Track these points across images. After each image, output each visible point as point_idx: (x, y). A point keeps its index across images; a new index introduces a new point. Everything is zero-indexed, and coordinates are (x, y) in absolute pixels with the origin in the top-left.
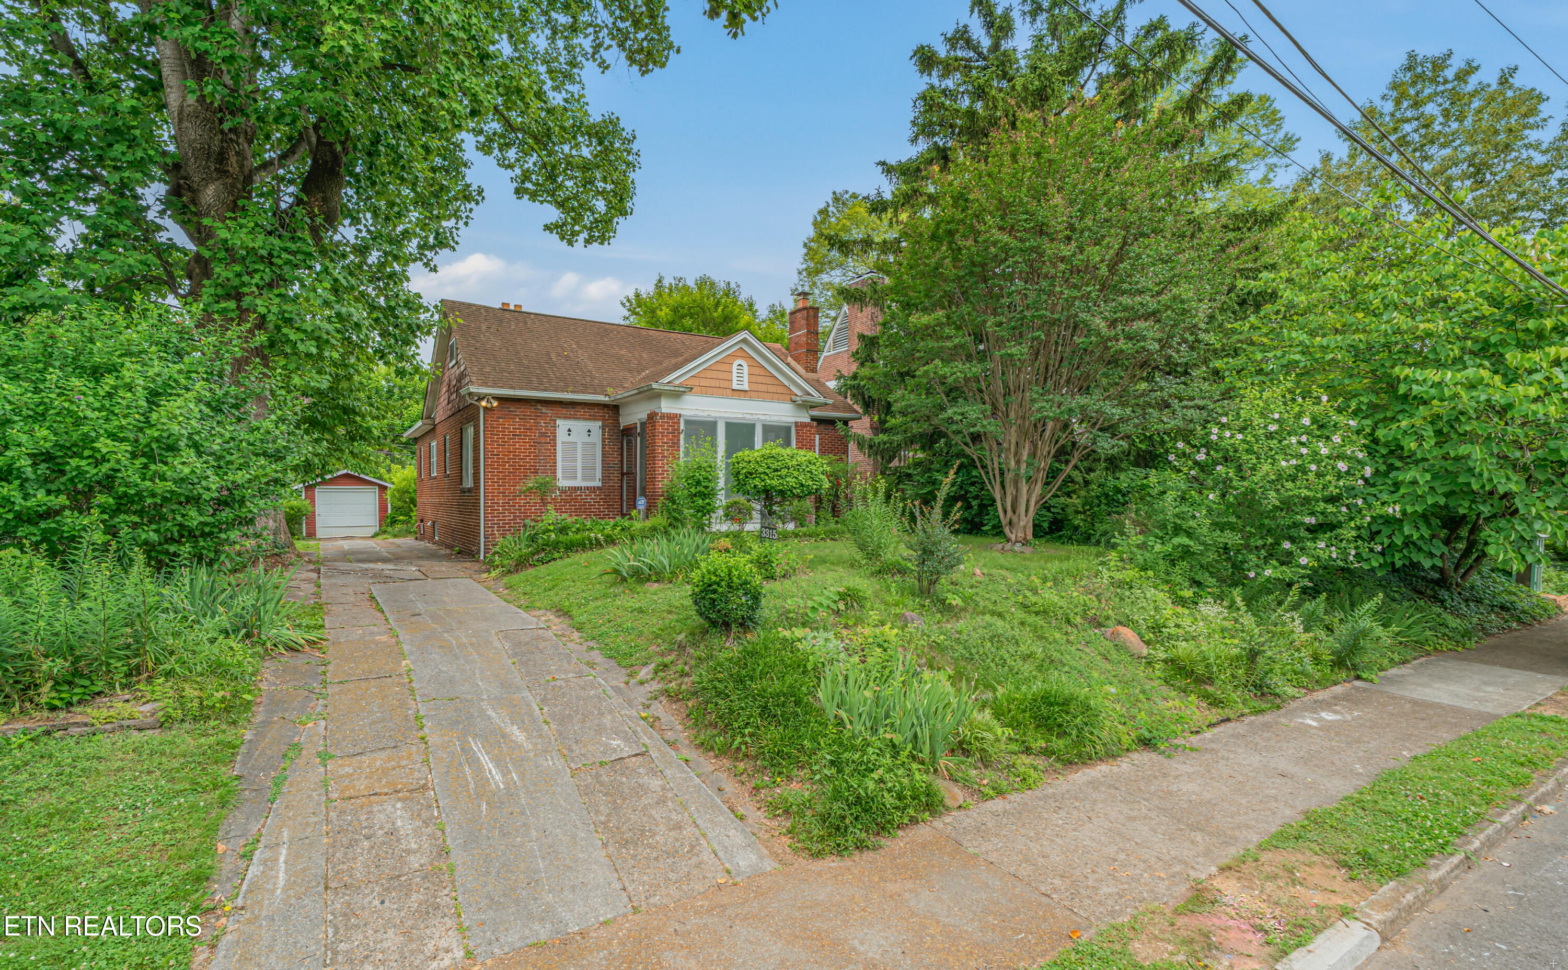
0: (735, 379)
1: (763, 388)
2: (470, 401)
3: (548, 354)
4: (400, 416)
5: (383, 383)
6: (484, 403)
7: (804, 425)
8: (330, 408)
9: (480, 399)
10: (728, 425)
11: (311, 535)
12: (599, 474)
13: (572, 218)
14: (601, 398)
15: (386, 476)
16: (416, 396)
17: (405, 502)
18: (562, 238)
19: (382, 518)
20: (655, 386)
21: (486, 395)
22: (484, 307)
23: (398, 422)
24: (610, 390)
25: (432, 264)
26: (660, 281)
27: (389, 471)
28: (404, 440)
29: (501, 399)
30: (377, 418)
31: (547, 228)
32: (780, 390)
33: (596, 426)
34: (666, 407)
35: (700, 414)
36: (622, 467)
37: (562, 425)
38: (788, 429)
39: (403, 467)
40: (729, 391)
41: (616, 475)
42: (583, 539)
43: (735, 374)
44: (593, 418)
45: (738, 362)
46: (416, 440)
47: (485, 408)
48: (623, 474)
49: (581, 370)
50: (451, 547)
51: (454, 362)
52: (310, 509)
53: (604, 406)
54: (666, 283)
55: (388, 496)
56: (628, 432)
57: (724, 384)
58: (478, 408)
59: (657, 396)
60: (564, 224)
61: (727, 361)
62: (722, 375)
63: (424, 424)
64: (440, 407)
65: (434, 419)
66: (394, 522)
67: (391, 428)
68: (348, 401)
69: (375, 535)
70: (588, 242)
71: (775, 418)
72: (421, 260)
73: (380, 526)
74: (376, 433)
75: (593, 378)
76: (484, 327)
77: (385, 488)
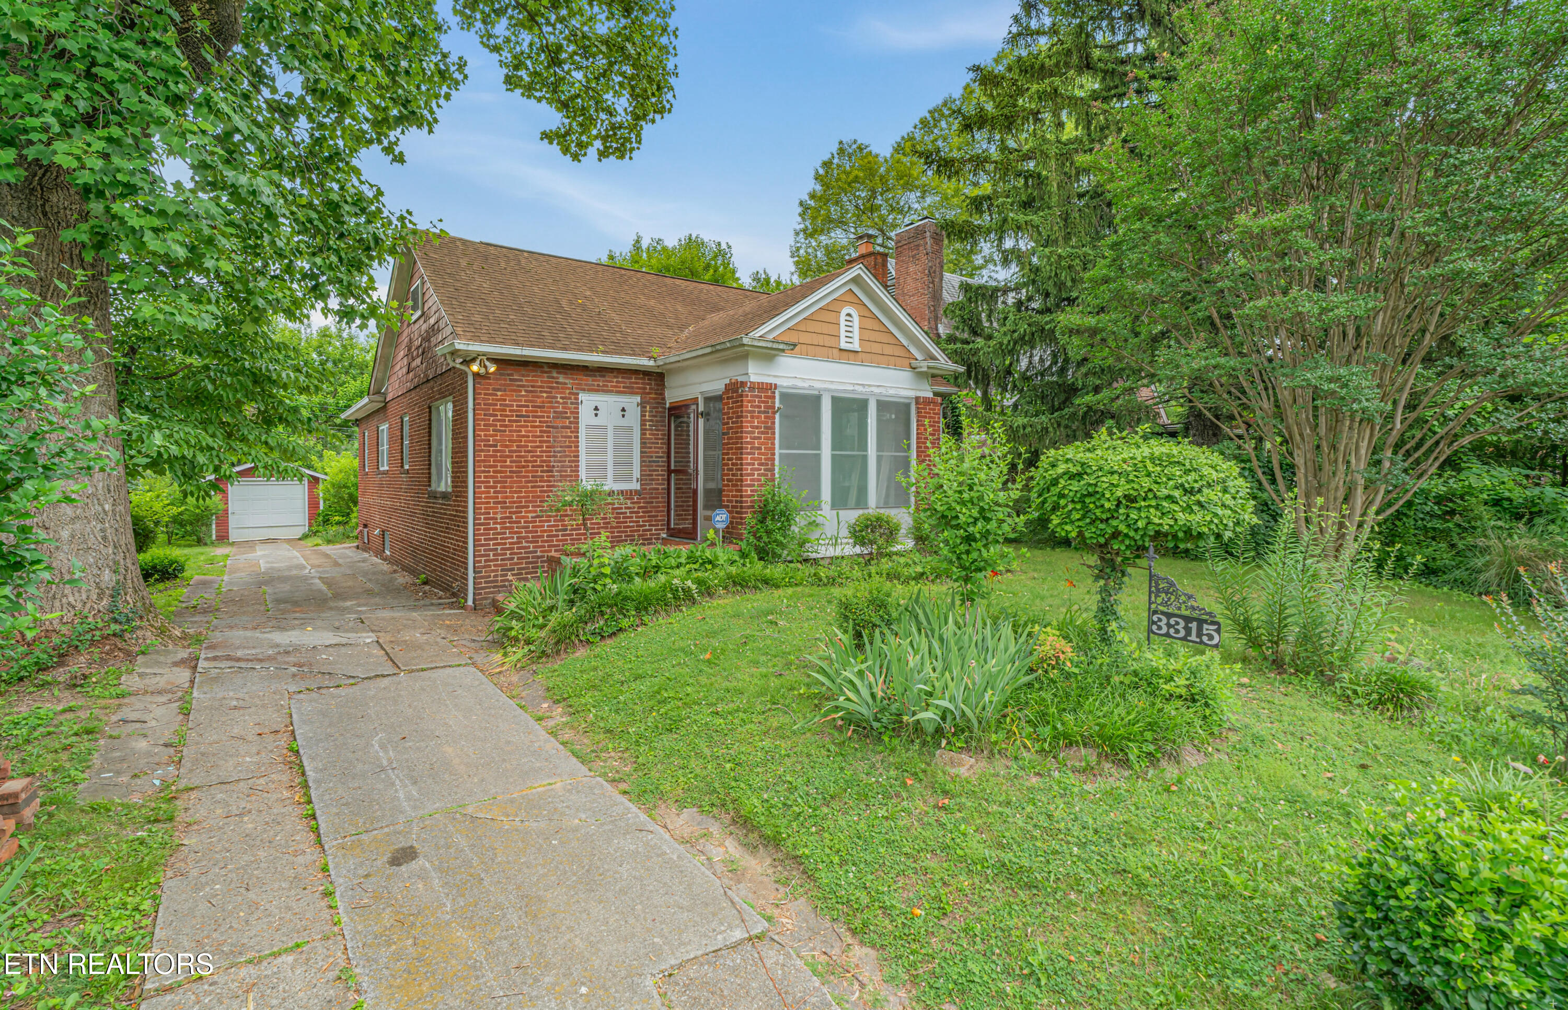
0: (843, 334)
1: (876, 348)
2: (452, 364)
3: (557, 301)
4: (334, 394)
5: (315, 356)
6: (475, 368)
7: (927, 401)
8: (230, 374)
9: (467, 362)
10: (836, 401)
11: (223, 537)
12: (637, 473)
13: (581, 125)
14: (644, 362)
15: (318, 465)
16: (352, 371)
17: (342, 498)
18: (566, 151)
19: (312, 517)
20: (746, 341)
21: (479, 354)
22: (460, 240)
23: (331, 400)
24: (656, 350)
25: (397, 150)
26: (638, 241)
27: (321, 457)
28: (338, 421)
29: (503, 362)
30: (304, 390)
31: (546, 136)
32: (898, 351)
33: (632, 402)
34: (756, 373)
35: (800, 384)
36: (669, 462)
37: (587, 400)
38: (908, 406)
39: (338, 453)
40: (835, 351)
41: (662, 472)
42: (664, 588)
43: (843, 328)
44: (630, 391)
45: (847, 310)
46: (357, 422)
47: (476, 375)
48: (670, 472)
49: (606, 322)
50: (413, 572)
51: (419, 313)
52: (221, 506)
53: (645, 374)
54: (645, 244)
55: (321, 490)
56: (678, 412)
57: (829, 341)
58: (464, 375)
59: (741, 354)
60: (568, 133)
61: (831, 309)
62: (826, 328)
63: (371, 401)
64: (394, 378)
65: (385, 394)
66: (326, 521)
67: (323, 408)
68: (261, 364)
69: (305, 537)
70: (603, 154)
71: (892, 392)
72: (380, 142)
73: (310, 525)
74: (305, 413)
75: (625, 335)
76: (463, 263)
77: (317, 480)
